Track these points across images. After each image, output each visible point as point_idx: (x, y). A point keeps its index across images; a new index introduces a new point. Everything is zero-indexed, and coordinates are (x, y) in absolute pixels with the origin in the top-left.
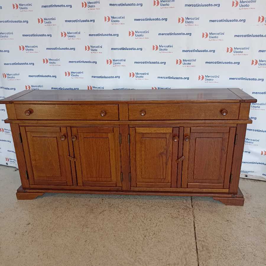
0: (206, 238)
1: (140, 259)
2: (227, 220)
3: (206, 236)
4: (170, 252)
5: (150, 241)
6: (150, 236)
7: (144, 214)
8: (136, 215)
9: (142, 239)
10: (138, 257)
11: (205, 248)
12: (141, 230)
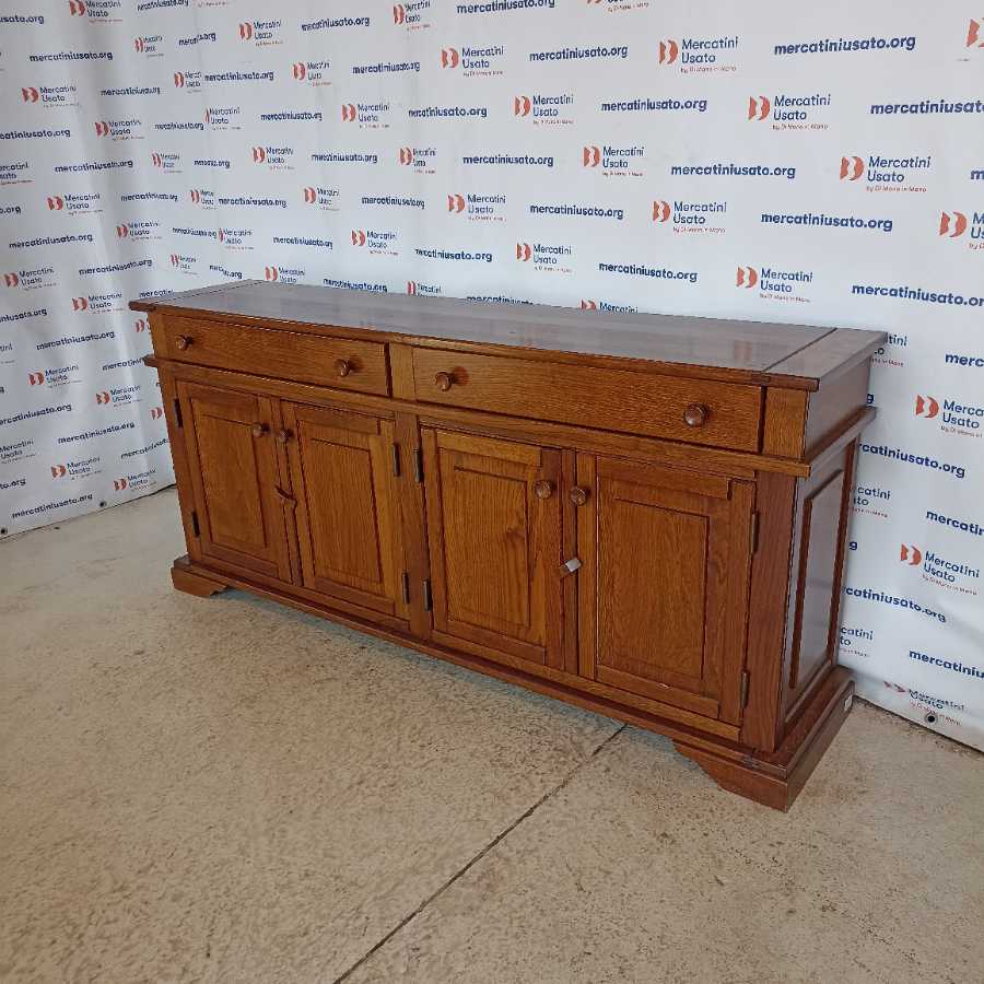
0: (526, 857)
1: (283, 831)
2: (665, 835)
3: (536, 849)
4: (376, 850)
5: (360, 797)
6: (376, 786)
7: (427, 724)
8: (401, 719)
9: (344, 786)
10: (284, 826)
11: (488, 881)
12: (369, 762)
